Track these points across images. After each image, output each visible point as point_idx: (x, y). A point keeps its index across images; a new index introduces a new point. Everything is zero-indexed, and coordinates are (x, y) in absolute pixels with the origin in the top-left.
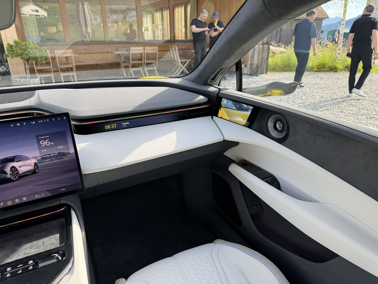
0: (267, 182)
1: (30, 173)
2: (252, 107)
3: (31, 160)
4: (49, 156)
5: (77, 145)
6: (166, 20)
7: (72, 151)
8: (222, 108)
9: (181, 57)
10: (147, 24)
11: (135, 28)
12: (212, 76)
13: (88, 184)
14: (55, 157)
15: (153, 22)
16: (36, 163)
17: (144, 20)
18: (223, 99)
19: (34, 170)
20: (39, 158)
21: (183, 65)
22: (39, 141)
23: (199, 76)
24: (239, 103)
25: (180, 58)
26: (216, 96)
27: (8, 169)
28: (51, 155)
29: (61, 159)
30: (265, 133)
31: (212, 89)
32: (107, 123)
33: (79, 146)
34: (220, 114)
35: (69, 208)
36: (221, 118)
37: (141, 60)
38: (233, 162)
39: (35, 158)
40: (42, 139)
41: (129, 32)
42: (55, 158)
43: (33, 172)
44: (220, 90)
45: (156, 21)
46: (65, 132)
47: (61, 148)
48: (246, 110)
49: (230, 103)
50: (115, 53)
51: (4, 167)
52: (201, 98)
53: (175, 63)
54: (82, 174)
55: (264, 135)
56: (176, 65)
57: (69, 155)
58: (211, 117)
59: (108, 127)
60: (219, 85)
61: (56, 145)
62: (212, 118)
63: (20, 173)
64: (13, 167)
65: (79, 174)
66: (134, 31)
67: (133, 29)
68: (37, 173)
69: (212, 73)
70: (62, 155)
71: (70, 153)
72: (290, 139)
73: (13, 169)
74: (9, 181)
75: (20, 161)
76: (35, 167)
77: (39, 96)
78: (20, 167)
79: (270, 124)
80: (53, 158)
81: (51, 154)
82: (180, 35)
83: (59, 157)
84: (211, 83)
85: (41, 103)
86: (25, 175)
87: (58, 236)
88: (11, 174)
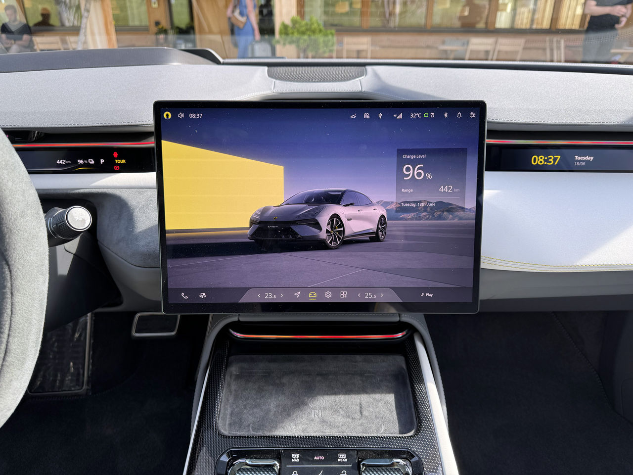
1: (367, 238)
3: (375, 207)
4: (414, 205)
14: (429, 209)
16: (383, 216)
19: (377, 233)
20: (393, 206)
22: (400, 164)
27: (324, 219)
28: (421, 204)
29: (440, 218)
32: (538, 150)
39: (385, 204)
40: (409, 161)
41: (467, 14)
42: (426, 214)
43: (374, 238)
47: (445, 192)
50: (440, 48)
51: (318, 212)
54: (481, 267)
57: (461, 214)
59: (538, 160)
63: (347, 232)
64: (336, 216)
65: (472, 267)
68: (381, 241)
70: (445, 208)
71: (463, 209)
73: (336, 220)
74: (321, 245)
75: (352, 204)
76: (380, 226)
78: (349, 219)
80: (423, 214)
81: (420, 202)
82: (569, 20)
83: (437, 214)
86: (355, 240)
88: (327, 231)
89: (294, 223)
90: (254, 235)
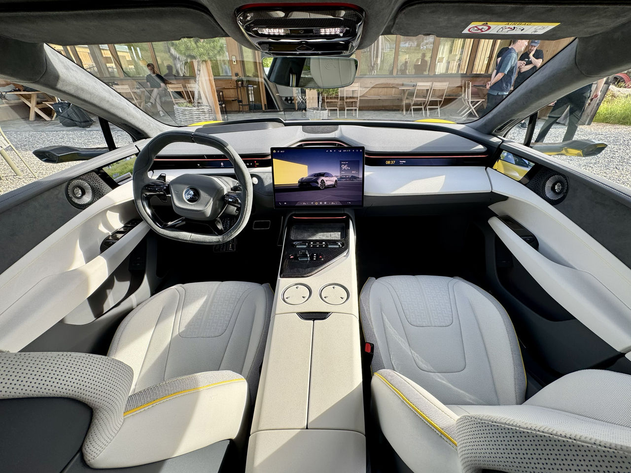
0: (525, 240)
1: (331, 186)
2: (534, 164)
3: (334, 177)
4: (345, 177)
5: (365, 173)
6: (467, 49)
7: (361, 176)
8: (500, 160)
9: (473, 95)
10: (443, 54)
11: (428, 58)
12: (499, 127)
13: (366, 204)
14: (349, 178)
15: (451, 51)
16: (336, 180)
17: (441, 48)
18: (504, 151)
19: (335, 185)
20: (339, 177)
21: (473, 106)
22: (341, 164)
23: (485, 125)
24: (520, 158)
25: (472, 97)
26: (497, 147)
27: (319, 181)
28: (347, 177)
29: (352, 180)
30: (540, 192)
31: (495, 140)
32: (388, 159)
33: (366, 174)
34: (495, 167)
35: (348, 217)
36: (496, 170)
37: (425, 97)
38: (496, 215)
39: (337, 176)
40: (343, 164)
41: (419, 63)
43: (333, 186)
44: (503, 141)
45: (454, 50)
46: (359, 161)
47: (354, 173)
48: (527, 166)
49: (511, 156)
50: (400, 88)
51: (317, 179)
52: (480, 147)
53: (464, 101)
54: (364, 195)
55: (537, 194)
56: (464, 104)
57: (358, 179)
58: (485, 167)
59: (388, 162)
60: (504, 137)
61: (351, 170)
62: (486, 169)
63: (326, 185)
64: (323, 180)
65: (362, 195)
66: (426, 62)
67: (425, 60)
68: (335, 187)
69: (500, 124)
70: (354, 178)
72: (566, 202)
73: (323, 181)
74: (318, 189)
75: (327, 177)
76: (335, 183)
77: (341, 130)
78: (326, 181)
79: (549, 184)
80: (347, 179)
82: (480, 68)
84: (496, 134)
85: (343, 136)
86: (329, 187)
87: (340, 233)
88: (320, 185)
89: (311, 182)
90: (299, 186)
